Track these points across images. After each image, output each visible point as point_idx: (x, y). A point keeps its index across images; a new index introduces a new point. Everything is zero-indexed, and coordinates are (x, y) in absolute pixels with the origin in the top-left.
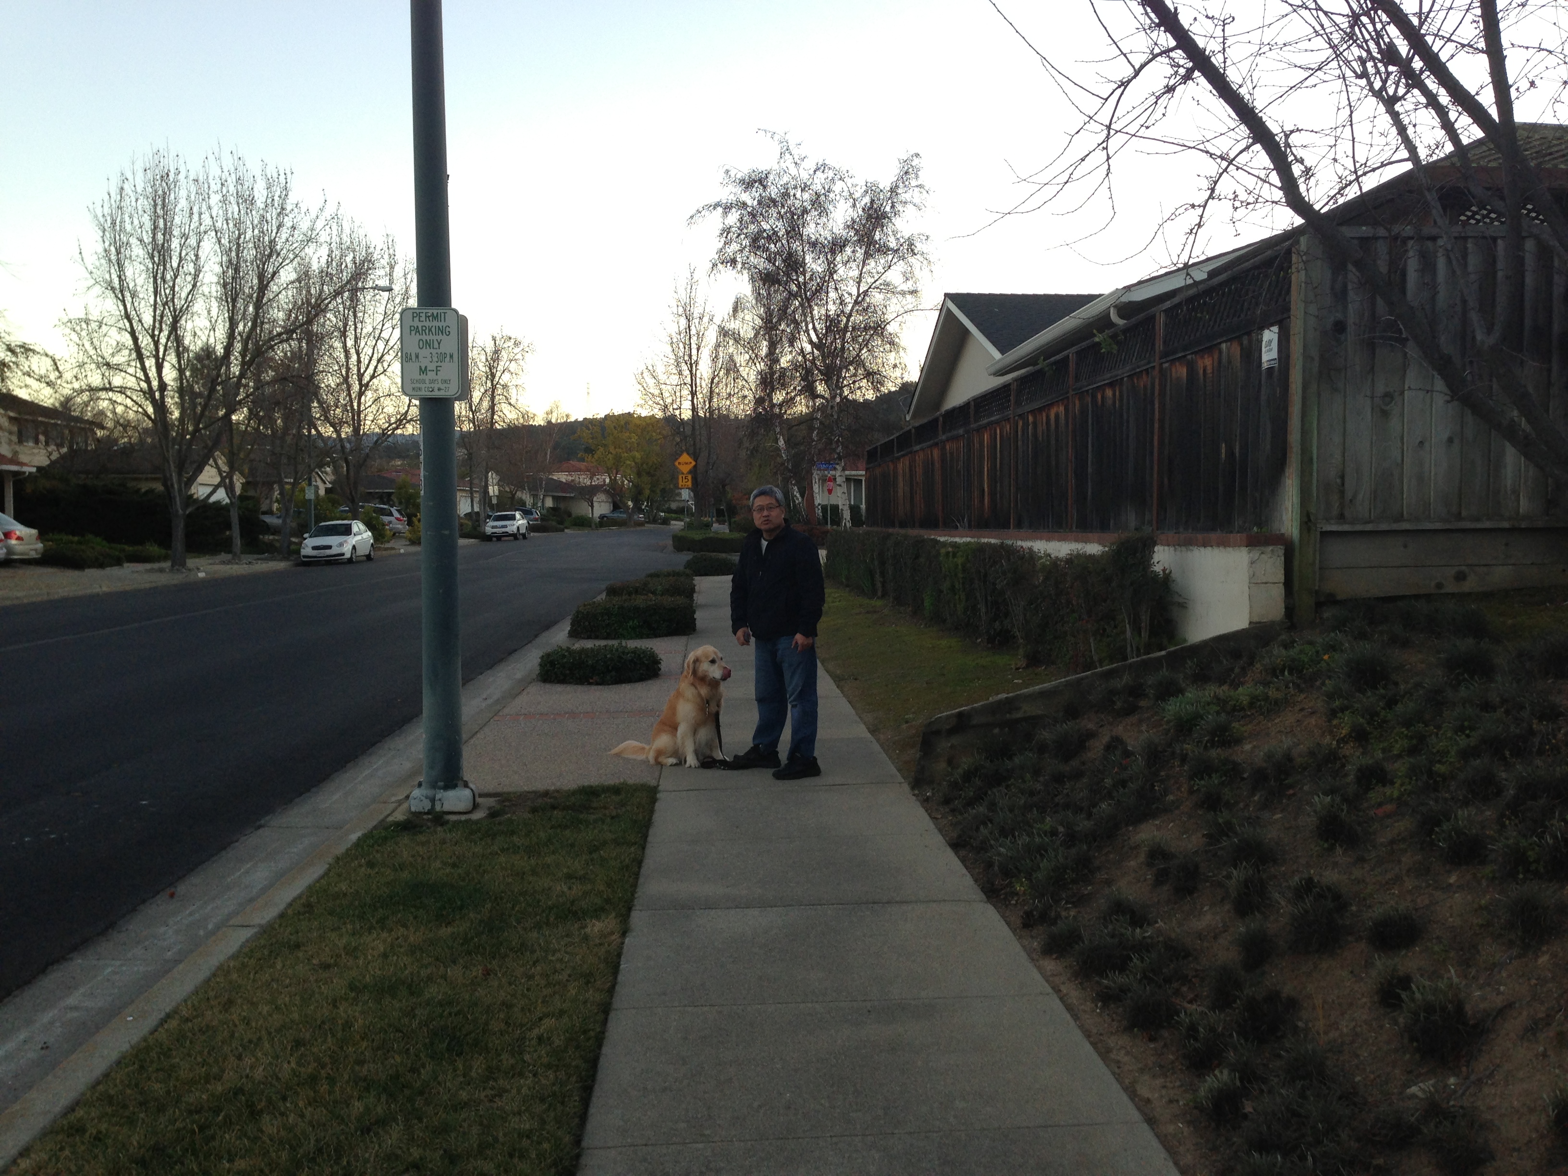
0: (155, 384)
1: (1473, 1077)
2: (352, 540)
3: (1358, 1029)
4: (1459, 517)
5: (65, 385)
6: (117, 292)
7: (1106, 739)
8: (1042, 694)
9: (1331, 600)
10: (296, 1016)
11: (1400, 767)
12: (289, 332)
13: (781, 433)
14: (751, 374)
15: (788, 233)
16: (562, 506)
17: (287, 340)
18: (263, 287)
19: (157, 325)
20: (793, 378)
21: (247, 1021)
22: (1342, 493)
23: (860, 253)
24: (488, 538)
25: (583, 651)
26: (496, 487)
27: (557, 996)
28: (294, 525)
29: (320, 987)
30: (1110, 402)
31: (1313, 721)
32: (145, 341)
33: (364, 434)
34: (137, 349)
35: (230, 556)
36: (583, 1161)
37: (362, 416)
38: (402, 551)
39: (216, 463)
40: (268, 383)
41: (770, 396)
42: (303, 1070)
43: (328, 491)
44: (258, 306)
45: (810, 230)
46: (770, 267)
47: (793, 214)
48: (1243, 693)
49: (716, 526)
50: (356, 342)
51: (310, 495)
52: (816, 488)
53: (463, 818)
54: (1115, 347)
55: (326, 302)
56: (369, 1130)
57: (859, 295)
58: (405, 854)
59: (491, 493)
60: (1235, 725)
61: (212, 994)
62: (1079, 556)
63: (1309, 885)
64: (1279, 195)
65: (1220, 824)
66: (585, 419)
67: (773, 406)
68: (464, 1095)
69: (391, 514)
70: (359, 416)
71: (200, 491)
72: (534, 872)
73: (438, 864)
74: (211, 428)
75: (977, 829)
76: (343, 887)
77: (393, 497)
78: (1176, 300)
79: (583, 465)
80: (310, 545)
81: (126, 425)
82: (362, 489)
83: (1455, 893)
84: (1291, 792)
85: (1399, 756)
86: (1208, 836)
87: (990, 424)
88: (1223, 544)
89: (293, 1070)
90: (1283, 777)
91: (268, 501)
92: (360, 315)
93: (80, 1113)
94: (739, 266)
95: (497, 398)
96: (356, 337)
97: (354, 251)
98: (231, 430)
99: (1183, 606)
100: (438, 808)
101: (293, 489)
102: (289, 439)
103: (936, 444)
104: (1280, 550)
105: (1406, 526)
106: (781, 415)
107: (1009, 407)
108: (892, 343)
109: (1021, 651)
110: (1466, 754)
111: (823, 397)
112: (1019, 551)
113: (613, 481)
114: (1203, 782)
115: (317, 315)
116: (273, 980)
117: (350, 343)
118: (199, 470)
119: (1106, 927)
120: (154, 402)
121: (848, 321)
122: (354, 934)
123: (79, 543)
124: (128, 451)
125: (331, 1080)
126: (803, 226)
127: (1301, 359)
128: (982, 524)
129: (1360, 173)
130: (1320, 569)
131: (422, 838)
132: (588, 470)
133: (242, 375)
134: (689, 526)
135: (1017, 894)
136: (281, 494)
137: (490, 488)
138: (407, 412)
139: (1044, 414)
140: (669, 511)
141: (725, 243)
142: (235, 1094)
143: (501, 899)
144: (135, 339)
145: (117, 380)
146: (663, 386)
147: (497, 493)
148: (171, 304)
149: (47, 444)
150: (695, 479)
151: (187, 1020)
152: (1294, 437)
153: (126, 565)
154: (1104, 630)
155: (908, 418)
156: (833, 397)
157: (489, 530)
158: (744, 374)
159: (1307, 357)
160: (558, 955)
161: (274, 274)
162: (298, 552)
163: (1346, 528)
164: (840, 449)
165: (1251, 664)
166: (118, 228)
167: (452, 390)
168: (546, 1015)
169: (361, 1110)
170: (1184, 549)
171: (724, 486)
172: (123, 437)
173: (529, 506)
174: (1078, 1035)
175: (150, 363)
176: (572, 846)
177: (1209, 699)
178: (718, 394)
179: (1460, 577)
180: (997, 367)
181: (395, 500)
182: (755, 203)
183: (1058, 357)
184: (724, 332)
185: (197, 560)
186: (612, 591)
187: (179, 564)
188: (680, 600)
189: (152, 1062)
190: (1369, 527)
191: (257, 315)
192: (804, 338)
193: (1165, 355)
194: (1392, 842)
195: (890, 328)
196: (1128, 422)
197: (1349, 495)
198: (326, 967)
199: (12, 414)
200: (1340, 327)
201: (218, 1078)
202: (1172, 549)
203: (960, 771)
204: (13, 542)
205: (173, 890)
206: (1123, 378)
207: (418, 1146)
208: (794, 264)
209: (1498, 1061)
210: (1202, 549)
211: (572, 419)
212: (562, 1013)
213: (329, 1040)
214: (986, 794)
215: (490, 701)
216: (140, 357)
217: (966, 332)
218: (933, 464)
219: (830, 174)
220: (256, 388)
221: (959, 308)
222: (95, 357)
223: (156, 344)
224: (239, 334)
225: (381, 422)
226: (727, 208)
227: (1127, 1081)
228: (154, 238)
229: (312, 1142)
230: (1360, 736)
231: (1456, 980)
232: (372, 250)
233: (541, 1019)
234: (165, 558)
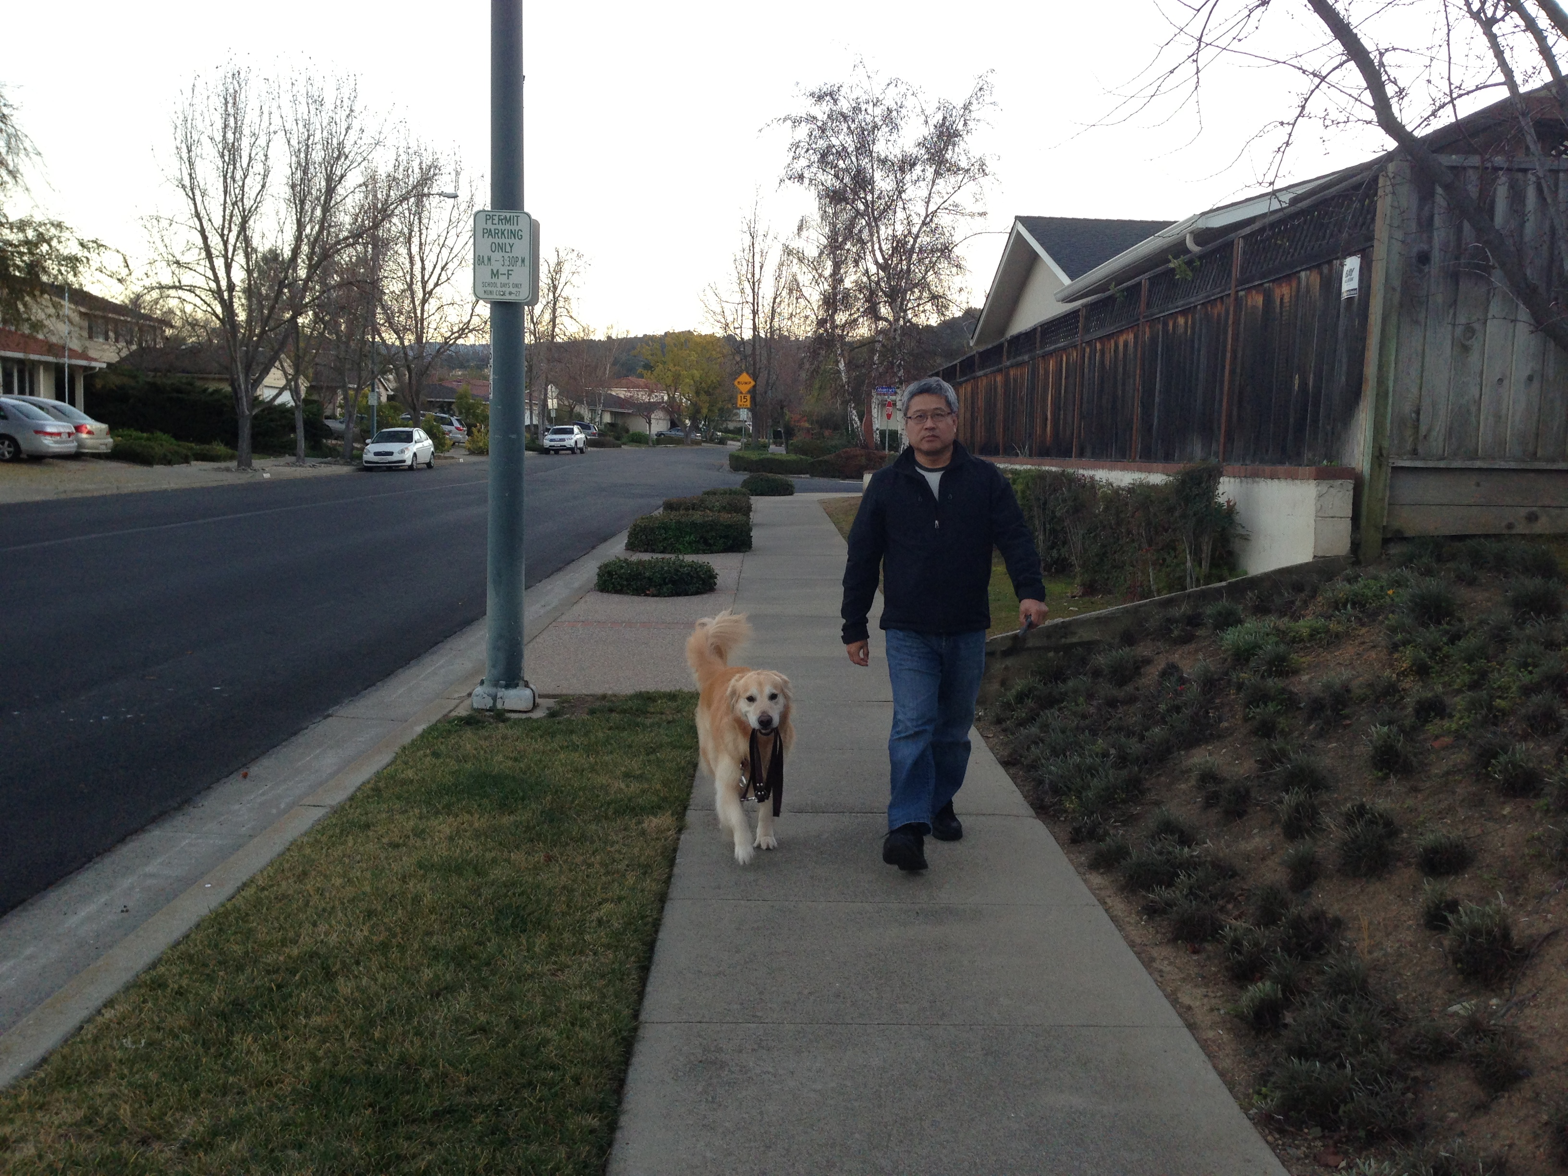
0: (224, 284)
1: (1515, 999)
2: (413, 448)
3: (1403, 950)
4: (1534, 456)
5: (136, 281)
6: (188, 189)
7: (1162, 666)
8: (1098, 620)
9: (1399, 537)
10: (368, 889)
11: (1459, 702)
12: (356, 235)
13: (842, 355)
14: (814, 294)
15: (857, 149)
16: (620, 422)
17: (352, 245)
18: (330, 191)
19: (227, 225)
20: (857, 299)
21: (320, 892)
22: (1416, 428)
23: (930, 171)
24: (546, 451)
25: (640, 563)
26: (555, 401)
27: (616, 884)
28: (357, 430)
29: (390, 864)
30: (1181, 330)
31: (1373, 654)
32: (215, 241)
33: (427, 342)
34: (207, 249)
35: (293, 459)
36: (641, 1033)
37: (425, 323)
38: (461, 460)
39: (282, 366)
40: (334, 287)
41: (832, 316)
42: (375, 938)
43: (390, 398)
44: (326, 209)
45: (880, 148)
46: (837, 184)
47: (863, 130)
48: (1304, 626)
49: (772, 447)
50: (420, 249)
51: (372, 401)
52: (875, 412)
53: (524, 716)
54: (1190, 274)
55: (392, 207)
56: (438, 995)
57: (927, 216)
58: (468, 746)
59: (550, 406)
60: (1293, 656)
61: (287, 866)
62: (1141, 485)
63: (1361, 810)
64: (1372, 115)
65: (1274, 751)
66: (645, 336)
67: (834, 327)
68: (528, 968)
69: (451, 424)
70: (422, 324)
71: (266, 394)
72: (593, 769)
73: (500, 758)
74: (277, 331)
75: (1029, 748)
76: (410, 773)
77: (453, 407)
78: (1256, 226)
79: (642, 381)
80: (372, 450)
81: (194, 324)
82: (423, 398)
83: (1509, 823)
84: (1348, 722)
85: (1459, 691)
86: (1261, 762)
87: (1055, 351)
88: (1292, 477)
89: (366, 937)
90: (1340, 707)
91: (331, 406)
92: (425, 221)
93: (162, 969)
94: (806, 181)
95: (559, 310)
96: (421, 244)
97: (420, 156)
98: (298, 333)
99: (1246, 538)
100: (499, 706)
101: (356, 396)
102: (352, 344)
103: (1000, 371)
104: (1349, 484)
105: (1478, 464)
106: (842, 337)
107: (1076, 333)
108: (958, 266)
109: (1078, 580)
110: (1527, 691)
111: (886, 320)
112: (1080, 480)
113: (672, 399)
114: (1258, 710)
115: (383, 220)
116: (344, 856)
117: (415, 249)
118: (266, 371)
119: (1154, 845)
120: (222, 301)
121: (915, 242)
122: (420, 818)
123: (148, 439)
124: (195, 351)
125: (402, 948)
126: (874, 143)
127: (1382, 288)
128: (1044, 452)
129: (1454, 95)
130: (1389, 504)
131: (483, 733)
132: (646, 386)
133: (309, 278)
134: (747, 446)
135: (1066, 811)
136: (345, 398)
137: (550, 401)
138: (469, 322)
139: (1112, 342)
140: (726, 431)
141: (794, 158)
142: (311, 957)
143: (562, 792)
144: (205, 238)
145: (187, 278)
146: (724, 304)
147: (556, 406)
148: (240, 204)
149: (117, 341)
150: (753, 399)
151: (263, 889)
152: (1371, 370)
153: (193, 463)
154: (1164, 560)
155: (971, 344)
156: (897, 320)
157: (547, 443)
158: (806, 294)
159: (1388, 286)
160: (617, 847)
161: (342, 177)
162: (360, 457)
163: (1419, 464)
164: (901, 373)
165: (1313, 597)
166: (189, 126)
167: (523, 294)
168: (606, 900)
169: (431, 976)
170: (1250, 480)
171: (782, 408)
172: (190, 336)
173: (587, 420)
174: (1123, 945)
175: (219, 263)
176: (630, 746)
177: (1268, 630)
178: (780, 314)
179: (1532, 518)
180: (1066, 293)
181: (456, 409)
182: (826, 116)
183: (1129, 283)
184: (788, 251)
185: (262, 461)
186: (669, 506)
187: (244, 464)
188: (738, 518)
189: (230, 926)
190: (1442, 464)
191: (323, 220)
192: (869, 257)
193: (1240, 282)
194: (1448, 773)
195: (957, 251)
196: (1199, 350)
197: (1423, 429)
198: (396, 846)
199: (83, 310)
200: (1424, 258)
201: (295, 942)
202: (1238, 480)
203: (1014, 691)
204: (84, 436)
205: (245, 770)
206: (1196, 307)
207: (485, 1012)
208: (862, 181)
209: (1541, 985)
210: (1269, 481)
211: (632, 335)
212: (620, 899)
213: (400, 912)
214: (1038, 715)
215: (548, 608)
216: (209, 256)
217: (1035, 256)
218: (996, 389)
219: (902, 89)
220: (322, 292)
221: (1030, 231)
222: (165, 255)
223: (225, 243)
224: (306, 236)
225: (443, 331)
226: (797, 122)
227: (1169, 989)
228: (224, 136)
229: (384, 1003)
230: (1421, 671)
231: (1504, 905)
232: (439, 155)
233: (600, 904)
234: (231, 458)
